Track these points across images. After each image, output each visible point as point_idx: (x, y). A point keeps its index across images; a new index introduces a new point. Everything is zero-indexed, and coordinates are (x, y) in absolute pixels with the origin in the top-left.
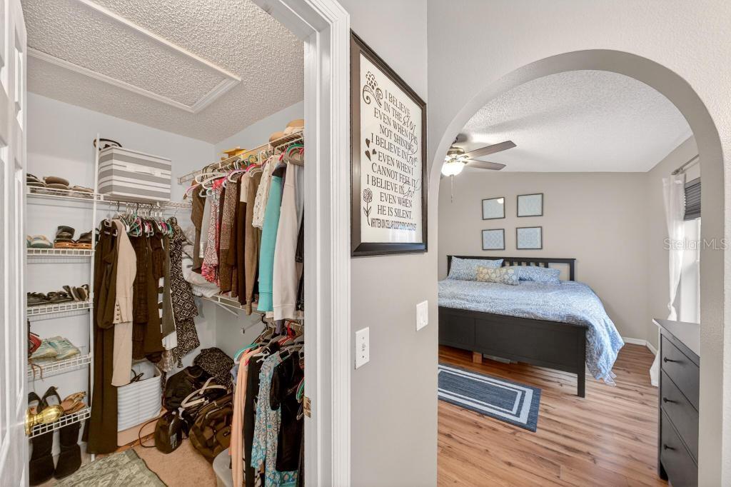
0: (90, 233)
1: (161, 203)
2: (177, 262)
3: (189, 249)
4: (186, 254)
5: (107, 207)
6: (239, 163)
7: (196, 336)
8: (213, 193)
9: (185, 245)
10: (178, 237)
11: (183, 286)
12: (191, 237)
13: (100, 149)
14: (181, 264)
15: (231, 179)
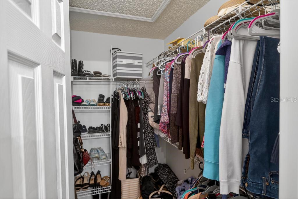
0: (110, 98)
1: (138, 79)
2: (146, 114)
3: (152, 106)
4: (150, 108)
5: (115, 83)
6: (180, 49)
7: (156, 158)
8: (166, 73)
9: (149, 103)
10: (147, 99)
11: (149, 129)
12: (153, 99)
13: (112, 54)
14: (148, 115)
15: (177, 61)
